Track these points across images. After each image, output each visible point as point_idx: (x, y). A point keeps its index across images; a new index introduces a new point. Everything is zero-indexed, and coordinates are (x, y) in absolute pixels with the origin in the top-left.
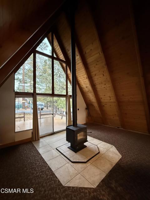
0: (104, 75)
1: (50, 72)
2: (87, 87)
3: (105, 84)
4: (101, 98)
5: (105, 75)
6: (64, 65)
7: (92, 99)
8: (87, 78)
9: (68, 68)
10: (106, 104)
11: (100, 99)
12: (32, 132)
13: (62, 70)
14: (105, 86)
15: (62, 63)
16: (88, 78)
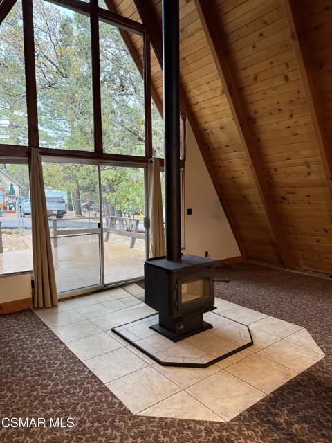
0: (287, 78)
1: (86, 68)
2: (222, 128)
3: (292, 116)
4: (276, 170)
5: (290, 80)
6: (139, 39)
7: (239, 174)
8: (223, 92)
9: (152, 52)
10: (292, 189)
11: (272, 171)
12: (32, 282)
13: (131, 60)
14: (291, 122)
15: (130, 32)
16: (229, 89)
